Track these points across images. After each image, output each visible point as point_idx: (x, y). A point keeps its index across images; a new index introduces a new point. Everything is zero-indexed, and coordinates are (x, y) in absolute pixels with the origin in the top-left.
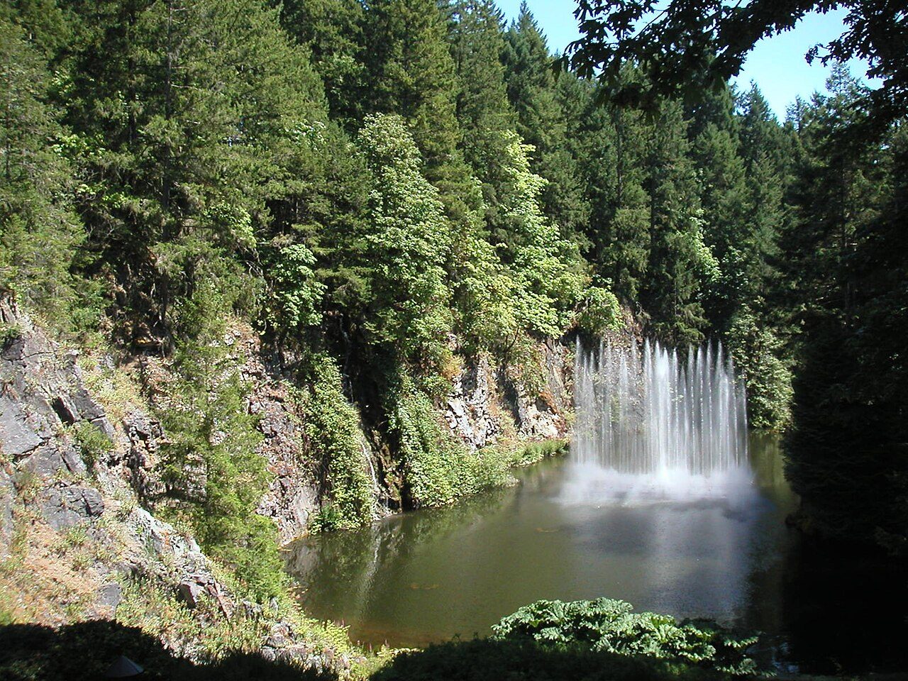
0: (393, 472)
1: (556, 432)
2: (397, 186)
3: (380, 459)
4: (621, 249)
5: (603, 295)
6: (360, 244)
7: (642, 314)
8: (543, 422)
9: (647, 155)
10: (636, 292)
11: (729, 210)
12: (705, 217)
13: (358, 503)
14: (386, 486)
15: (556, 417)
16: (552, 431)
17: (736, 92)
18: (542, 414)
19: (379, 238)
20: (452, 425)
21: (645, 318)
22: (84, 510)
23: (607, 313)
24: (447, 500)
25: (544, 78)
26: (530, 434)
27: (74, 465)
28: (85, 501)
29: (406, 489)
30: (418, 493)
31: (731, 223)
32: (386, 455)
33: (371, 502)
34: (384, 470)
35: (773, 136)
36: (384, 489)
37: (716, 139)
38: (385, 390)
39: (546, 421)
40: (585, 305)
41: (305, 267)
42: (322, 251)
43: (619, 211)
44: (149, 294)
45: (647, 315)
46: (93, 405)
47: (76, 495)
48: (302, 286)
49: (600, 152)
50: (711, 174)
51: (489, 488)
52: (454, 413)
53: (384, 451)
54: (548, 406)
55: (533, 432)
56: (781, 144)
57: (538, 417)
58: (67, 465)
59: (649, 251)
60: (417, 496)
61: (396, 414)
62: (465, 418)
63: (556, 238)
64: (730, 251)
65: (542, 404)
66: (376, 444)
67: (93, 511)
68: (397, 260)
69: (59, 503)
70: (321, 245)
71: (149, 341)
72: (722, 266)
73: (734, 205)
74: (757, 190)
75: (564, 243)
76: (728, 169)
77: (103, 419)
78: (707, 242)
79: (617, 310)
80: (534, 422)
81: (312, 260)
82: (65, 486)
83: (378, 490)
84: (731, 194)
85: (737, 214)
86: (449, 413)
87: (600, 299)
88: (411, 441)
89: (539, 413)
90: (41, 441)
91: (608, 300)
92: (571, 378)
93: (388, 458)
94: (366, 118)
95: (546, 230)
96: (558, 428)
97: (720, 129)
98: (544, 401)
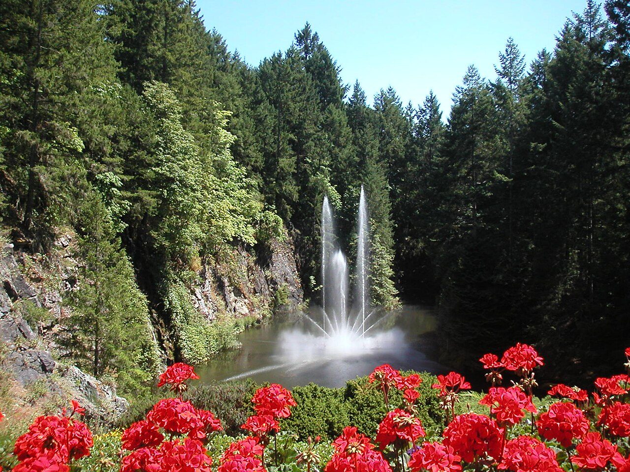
0: (168, 340)
1: (247, 311)
2: (173, 133)
3: (159, 330)
4: (281, 186)
5: (272, 216)
6: (149, 173)
7: (295, 231)
8: (239, 304)
9: (297, 123)
10: (291, 215)
11: (345, 161)
12: (330, 166)
13: (150, 362)
14: (164, 349)
15: (246, 301)
16: (245, 310)
17: (341, 84)
18: (238, 299)
19: (162, 169)
20: (196, 306)
21: (296, 233)
22: (40, 368)
23: (275, 229)
24: (203, 358)
25: (224, 66)
26: (233, 312)
27: (28, 333)
28: (41, 360)
29: (177, 351)
30: (186, 354)
31: (345, 171)
32: (162, 327)
33: (158, 362)
34: (162, 338)
35: (368, 114)
36: (163, 352)
37: (335, 114)
38: (159, 281)
39: (241, 303)
40: (258, 224)
41: (116, 189)
42: (126, 178)
43: (280, 160)
44: (15, 205)
45: (297, 231)
46: (28, 287)
47: (34, 356)
48: (111, 203)
49: (261, 119)
50: (333, 138)
51: (224, 350)
52: (197, 297)
53: (161, 324)
54: (242, 293)
55: (235, 311)
56: (373, 119)
57: (236, 301)
58: (23, 334)
59: (300, 187)
60: (185, 356)
61: (168, 298)
62: (202, 301)
63: (243, 176)
64: (349, 190)
65: (238, 292)
66: (155, 320)
67: (47, 369)
68: (173, 186)
69: (21, 363)
70: (124, 174)
71: (24, 241)
72: (342, 199)
73: (349, 158)
74: (364, 150)
75: (247, 180)
76: (343, 134)
77: (35, 297)
78: (332, 183)
79: (281, 228)
80: (234, 304)
81: (120, 184)
82: (25, 349)
83: (159, 352)
84: (346, 151)
85: (350, 165)
86: (194, 297)
87: (272, 219)
88: (179, 317)
89: (236, 298)
90: (2, 315)
91: (276, 221)
92: (252, 274)
93: (164, 330)
94: (144, 84)
95: (237, 171)
96: (248, 308)
97: (337, 108)
98: (239, 290)
